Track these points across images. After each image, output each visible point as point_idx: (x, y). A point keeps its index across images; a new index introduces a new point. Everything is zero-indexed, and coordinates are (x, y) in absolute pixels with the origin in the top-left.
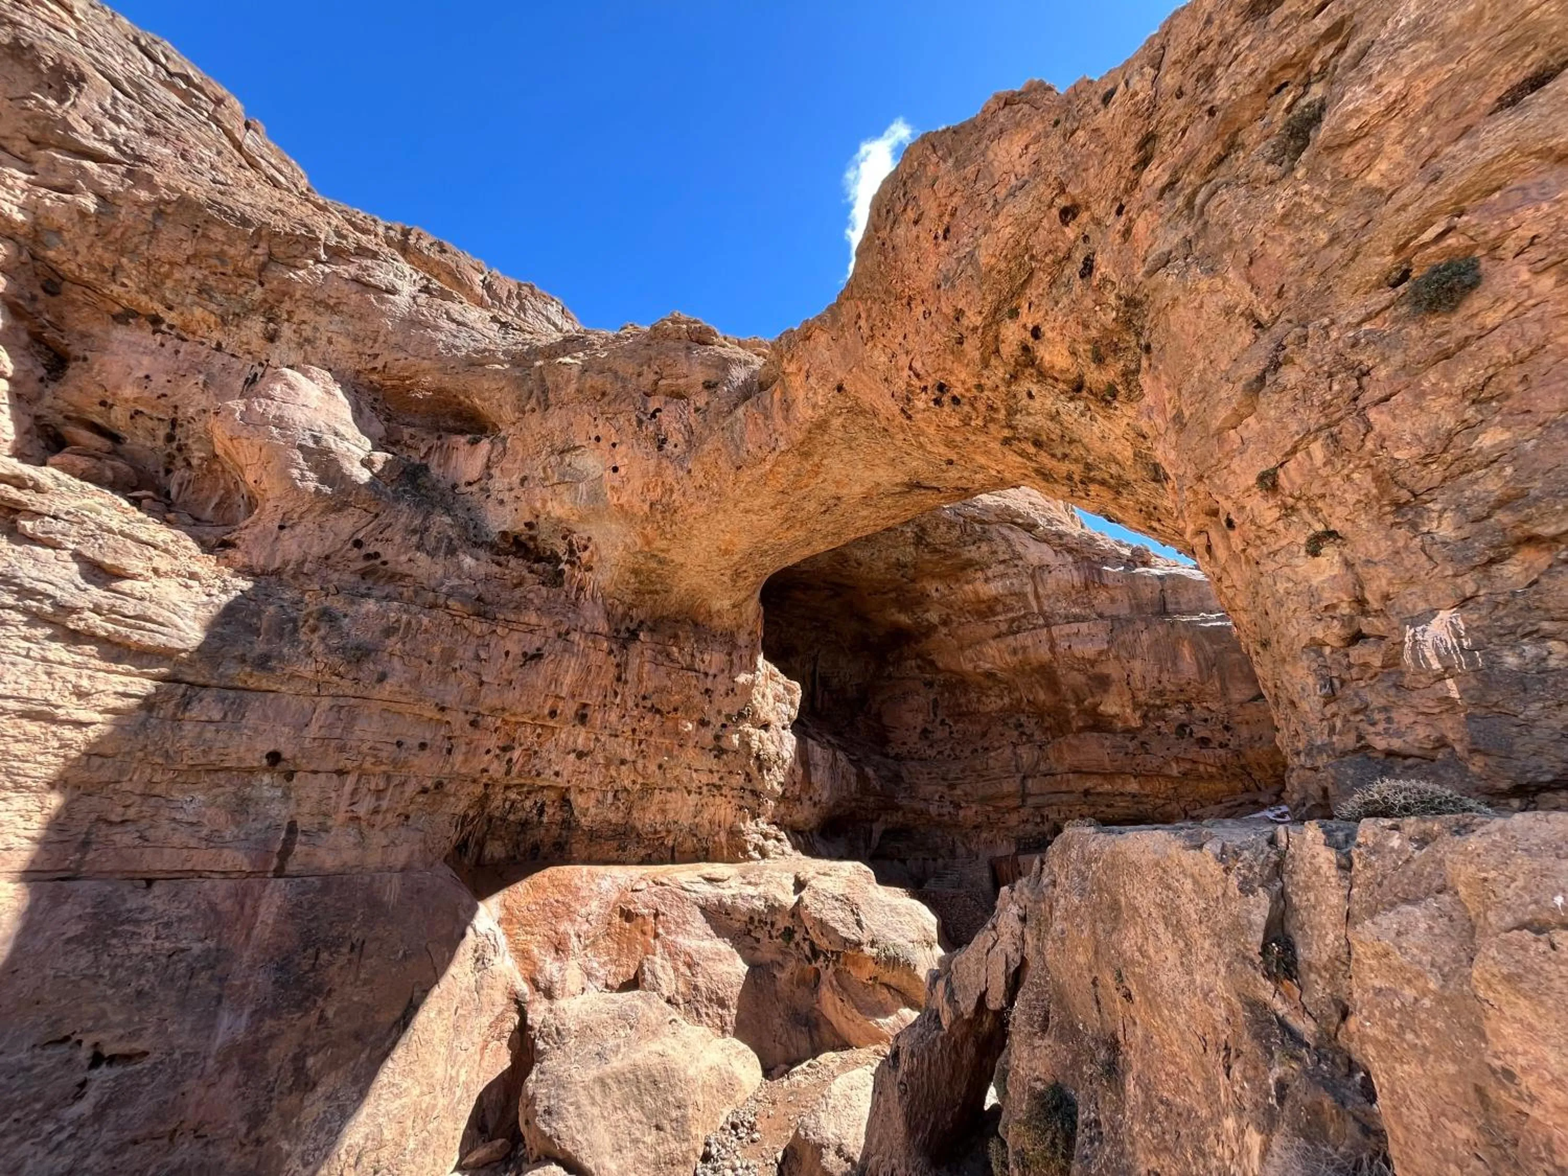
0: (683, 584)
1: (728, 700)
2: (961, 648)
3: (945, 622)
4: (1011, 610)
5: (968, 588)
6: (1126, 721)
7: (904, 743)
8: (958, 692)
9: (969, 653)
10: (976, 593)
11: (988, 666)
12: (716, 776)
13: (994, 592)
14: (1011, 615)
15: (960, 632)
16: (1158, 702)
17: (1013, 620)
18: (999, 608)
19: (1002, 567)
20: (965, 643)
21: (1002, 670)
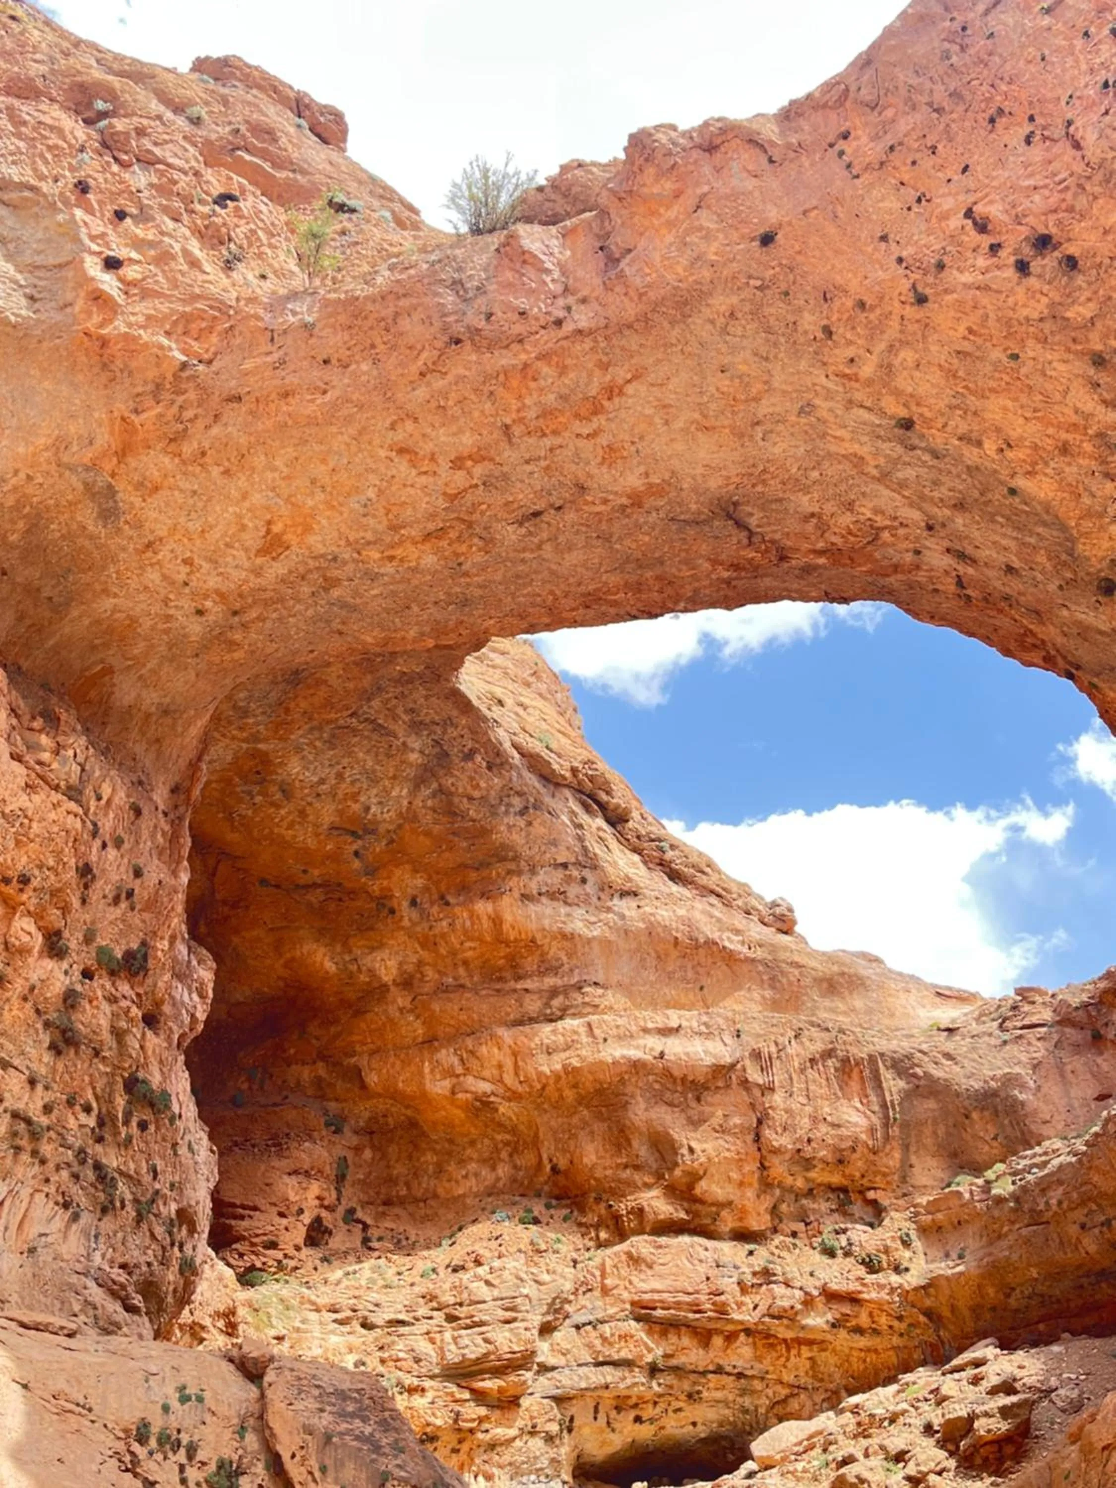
0: (108, 603)
1: (116, 912)
2: (430, 1042)
3: (406, 983)
4: (554, 970)
5: (483, 907)
6: (743, 1213)
7: (273, 1245)
8: (392, 1149)
9: (447, 1057)
10: (497, 921)
11: (485, 1087)
12: (40, 1097)
13: (533, 926)
14: (550, 981)
15: (436, 1007)
16: (800, 1183)
17: (554, 992)
18: (530, 963)
19: (560, 874)
20: (441, 1031)
21: (514, 1096)
